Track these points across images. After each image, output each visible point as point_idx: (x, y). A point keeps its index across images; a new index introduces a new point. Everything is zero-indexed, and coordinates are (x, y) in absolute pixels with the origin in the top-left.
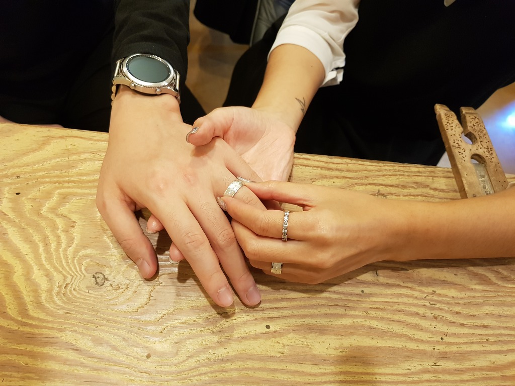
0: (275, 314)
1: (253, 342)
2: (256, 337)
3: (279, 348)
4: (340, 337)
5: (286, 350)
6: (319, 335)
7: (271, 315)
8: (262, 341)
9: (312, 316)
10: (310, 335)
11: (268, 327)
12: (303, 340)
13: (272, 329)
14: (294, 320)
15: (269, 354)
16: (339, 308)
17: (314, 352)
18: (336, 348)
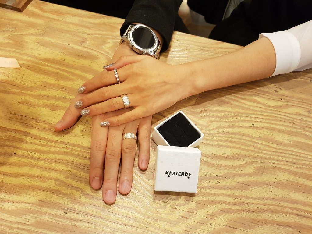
0: (257, 120)
1: (245, 129)
2: (247, 127)
3: (258, 134)
4: (290, 136)
5: (262, 136)
6: (279, 133)
7: (255, 120)
8: (250, 130)
9: (275, 124)
10: (275, 132)
11: (253, 124)
12: (271, 133)
13: (255, 125)
14: (267, 124)
15: (253, 135)
16: (289, 123)
17: (276, 139)
18: (287, 140)
